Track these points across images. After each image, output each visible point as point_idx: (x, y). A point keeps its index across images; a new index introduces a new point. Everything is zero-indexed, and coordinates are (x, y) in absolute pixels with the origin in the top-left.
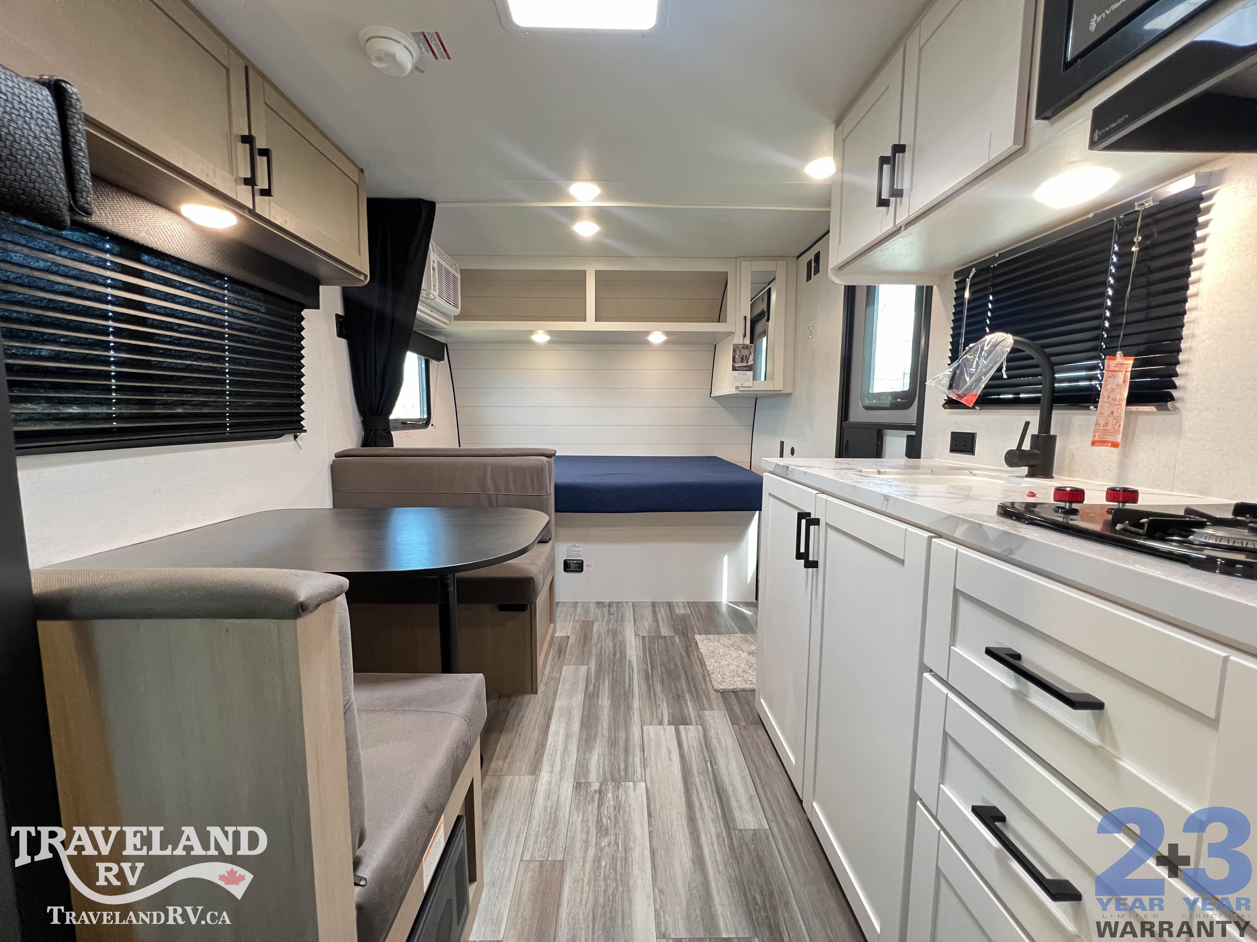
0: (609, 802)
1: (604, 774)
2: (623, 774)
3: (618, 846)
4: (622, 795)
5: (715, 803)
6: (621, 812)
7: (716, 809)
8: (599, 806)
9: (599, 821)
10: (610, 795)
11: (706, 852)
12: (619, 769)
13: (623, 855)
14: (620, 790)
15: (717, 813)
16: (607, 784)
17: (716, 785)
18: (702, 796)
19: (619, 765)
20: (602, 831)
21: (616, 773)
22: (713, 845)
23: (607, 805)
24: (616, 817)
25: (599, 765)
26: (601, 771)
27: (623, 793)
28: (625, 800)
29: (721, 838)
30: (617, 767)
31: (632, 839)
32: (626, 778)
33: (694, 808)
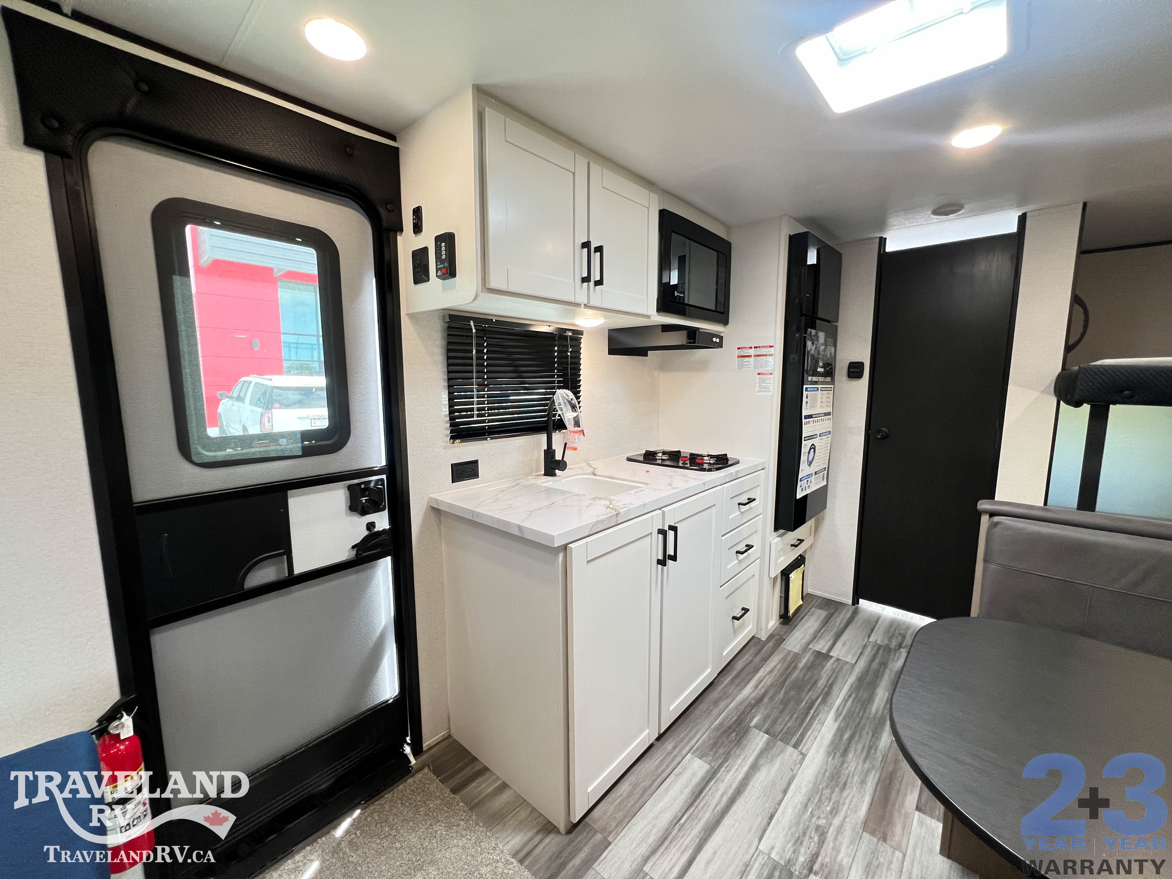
0: (806, 853)
3: (812, 813)
4: (789, 851)
5: (710, 789)
6: (797, 835)
7: (713, 785)
8: (817, 855)
9: (821, 843)
10: (802, 859)
11: (745, 769)
13: (809, 804)
14: (788, 857)
15: (716, 782)
17: (695, 800)
18: (715, 801)
20: (822, 833)
22: (737, 769)
23: (809, 851)
24: (804, 834)
27: (786, 852)
28: (789, 843)
29: (727, 769)
31: (797, 810)
32: (776, 866)
33: (730, 797)
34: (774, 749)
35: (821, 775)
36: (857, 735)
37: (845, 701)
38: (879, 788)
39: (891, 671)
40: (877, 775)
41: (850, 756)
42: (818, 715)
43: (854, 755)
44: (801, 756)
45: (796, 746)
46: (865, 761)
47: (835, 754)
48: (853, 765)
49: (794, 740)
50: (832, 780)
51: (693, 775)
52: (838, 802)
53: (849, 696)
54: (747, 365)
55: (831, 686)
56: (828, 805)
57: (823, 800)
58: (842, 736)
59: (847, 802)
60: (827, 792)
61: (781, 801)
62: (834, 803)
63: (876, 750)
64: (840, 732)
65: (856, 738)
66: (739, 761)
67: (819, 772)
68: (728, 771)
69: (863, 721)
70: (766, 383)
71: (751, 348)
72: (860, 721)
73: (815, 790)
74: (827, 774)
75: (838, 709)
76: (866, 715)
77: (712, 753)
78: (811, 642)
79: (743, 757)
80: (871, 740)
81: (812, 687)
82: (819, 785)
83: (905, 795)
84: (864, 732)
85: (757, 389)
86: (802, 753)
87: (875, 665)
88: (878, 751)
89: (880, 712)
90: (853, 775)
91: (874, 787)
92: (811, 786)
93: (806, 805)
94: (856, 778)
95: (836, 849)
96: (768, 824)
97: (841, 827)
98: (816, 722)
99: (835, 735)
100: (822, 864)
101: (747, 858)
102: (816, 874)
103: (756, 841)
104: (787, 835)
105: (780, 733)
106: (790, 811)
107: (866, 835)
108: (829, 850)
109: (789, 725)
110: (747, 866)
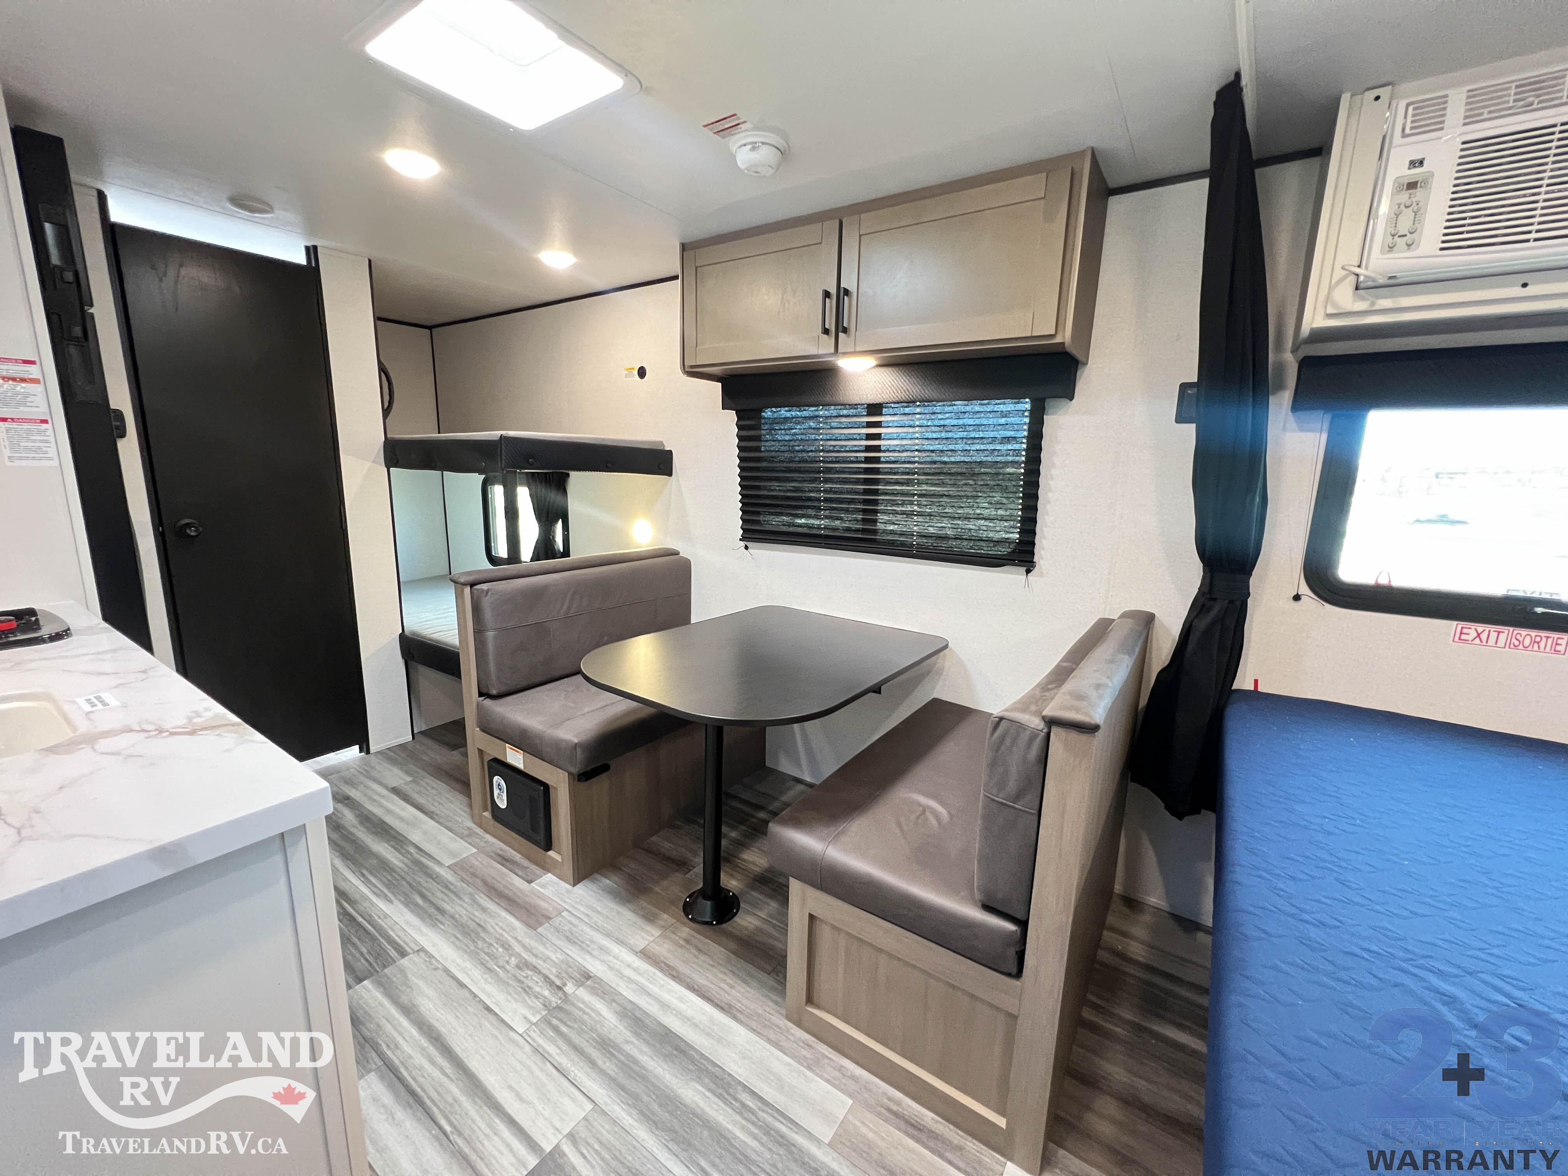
0: (541, 987)
1: (574, 1005)
2: (555, 1022)
3: (499, 967)
4: (534, 1003)
5: (414, 1079)
6: (520, 989)
7: (409, 1072)
8: (546, 978)
9: (535, 969)
10: (546, 993)
11: (405, 1022)
12: (564, 1023)
13: (488, 965)
14: (540, 1006)
15: (406, 1068)
16: (560, 999)
17: (420, 1102)
18: (436, 1074)
19: (570, 1027)
20: (524, 965)
21: (561, 1015)
22: (401, 1034)
23: (540, 984)
24: (520, 981)
25: (591, 1009)
26: (581, 1005)
27: (534, 1005)
28: (525, 1000)
29: (392, 1048)
30: (569, 1023)
31: (490, 980)
32: (546, 1020)
33: (440, 1053)
34: (395, 979)
35: (458, 943)
36: (424, 891)
37: (367, 882)
38: (496, 900)
40: (482, 895)
41: (448, 907)
42: (370, 916)
43: (448, 904)
44: (421, 954)
45: (403, 954)
46: (461, 899)
47: (436, 919)
48: (458, 909)
49: (393, 953)
50: (469, 935)
51: (375, 1098)
52: (498, 939)
53: (363, 875)
56: (497, 950)
57: (490, 951)
58: (416, 905)
59: (501, 931)
60: (480, 944)
61: (473, 993)
62: (497, 943)
63: (452, 884)
64: (409, 904)
65: (427, 894)
66: (389, 1028)
67: (453, 943)
68: (397, 1046)
69: (408, 878)
72: (407, 882)
73: (474, 955)
74: (459, 936)
75: (374, 893)
76: (402, 873)
79: (383, 1022)
80: (435, 882)
82: (469, 948)
83: (513, 885)
84: (423, 883)
86: (418, 951)
88: (455, 883)
89: (406, 861)
90: (473, 915)
91: (493, 903)
92: (466, 957)
93: (489, 969)
94: (477, 914)
95: (546, 959)
96: (496, 1014)
97: (524, 946)
98: (380, 921)
99: (412, 911)
100: (557, 976)
101: (528, 1048)
102: (565, 985)
103: (512, 1034)
104: (515, 999)
105: (371, 964)
106: (489, 988)
107: (540, 930)
108: (545, 965)
109: (364, 951)
110: (537, 1051)
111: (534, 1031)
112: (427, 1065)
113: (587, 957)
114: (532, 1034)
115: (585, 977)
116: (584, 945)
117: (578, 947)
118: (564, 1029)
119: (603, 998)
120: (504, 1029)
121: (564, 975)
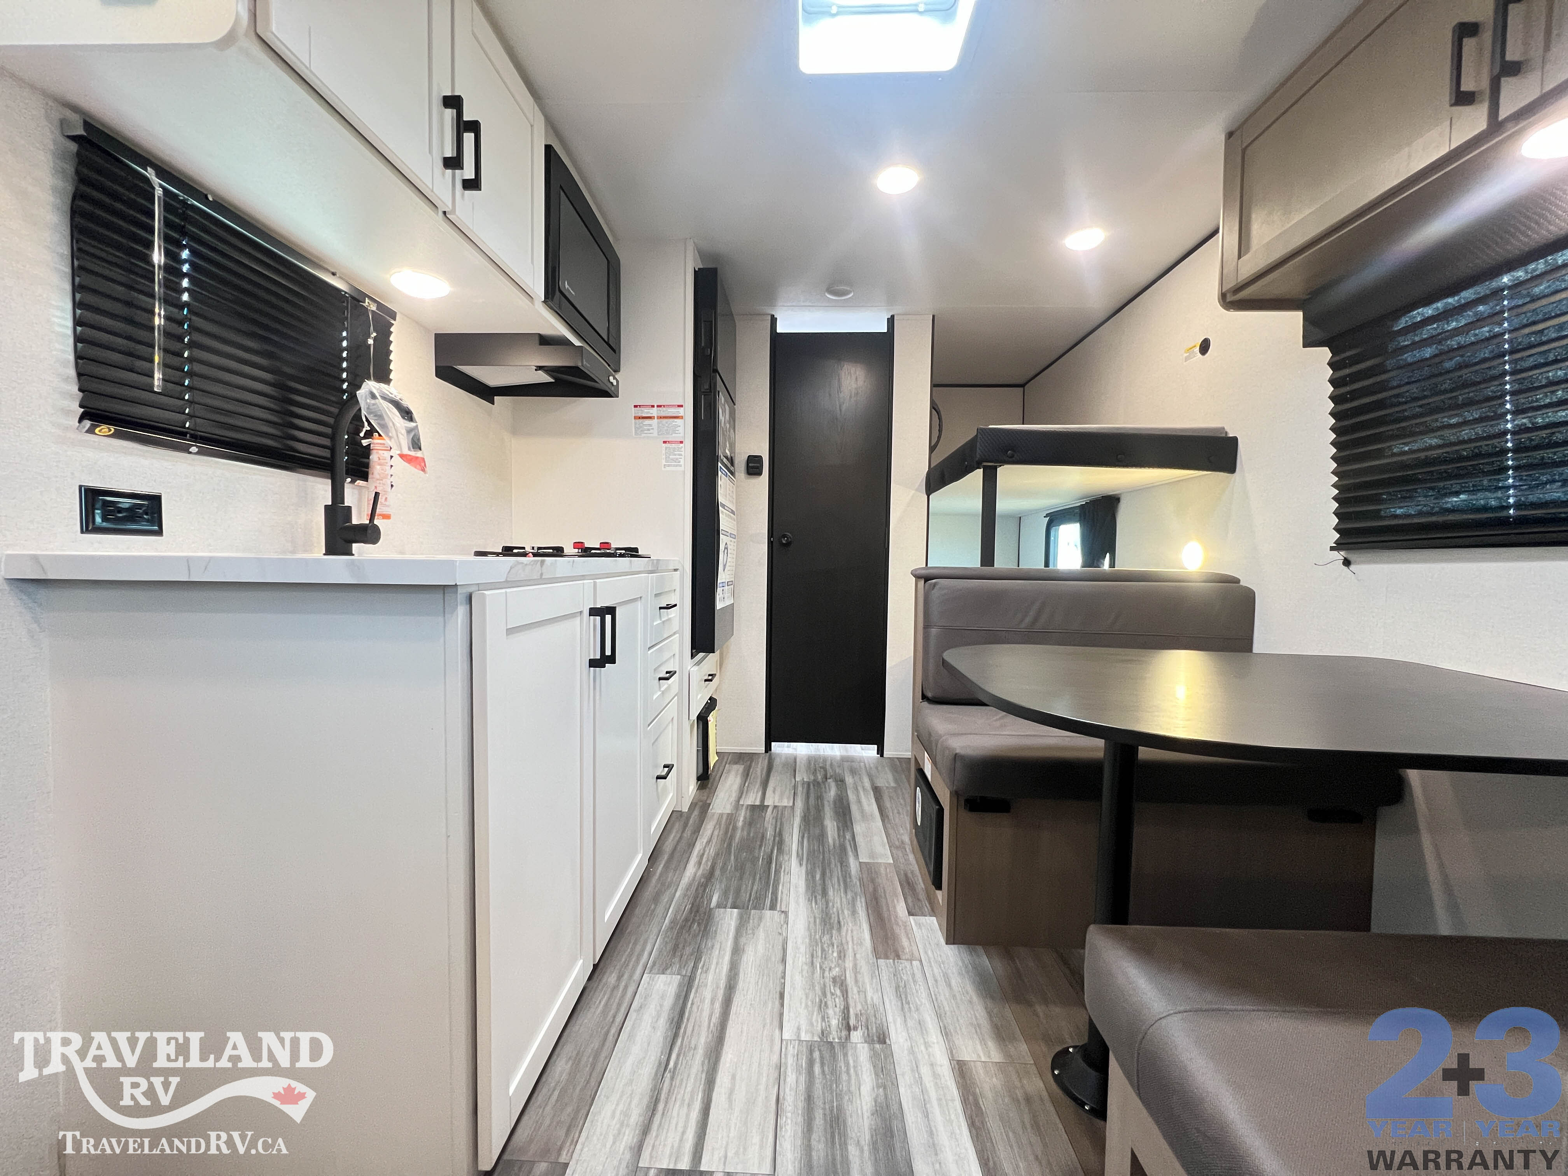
0: (835, 1014)
1: (845, 1055)
2: (816, 1055)
3: (821, 967)
4: (818, 1022)
5: (692, 1004)
6: (817, 1000)
7: (695, 997)
8: (847, 1008)
9: (845, 993)
10: (834, 1022)
11: (727, 959)
12: (822, 1064)
13: (815, 960)
14: (819, 1028)
15: (697, 991)
16: (840, 1038)
17: (678, 1027)
18: (706, 1014)
19: (823, 1071)
20: (840, 982)
21: (827, 1055)
22: (717, 964)
23: (837, 1010)
24: (824, 994)
25: (857, 1075)
26: (851, 1062)
27: (815, 1024)
28: (813, 1014)
29: (705, 969)
30: (826, 1068)
31: (805, 973)
32: (811, 1046)
33: (722, 1000)
34: (751, 921)
35: (812, 925)
36: (828, 871)
37: (801, 843)
38: (870, 911)
39: (828, 801)
40: (863, 900)
41: (831, 893)
42: (780, 867)
43: (834, 891)
44: (783, 915)
45: (773, 907)
46: (846, 892)
47: (816, 897)
48: (838, 900)
49: (768, 902)
50: (825, 925)
51: (663, 997)
52: (842, 944)
53: (803, 837)
54: (649, 430)
55: (780, 834)
56: (833, 952)
57: (827, 949)
58: (813, 877)
59: (849, 939)
60: (826, 938)
61: (785, 972)
62: (838, 946)
63: (850, 877)
64: (810, 875)
65: (828, 874)
66: (716, 952)
67: (809, 923)
68: (707, 971)
69: (826, 855)
70: (675, 455)
71: (653, 406)
72: (824, 857)
73: (813, 942)
74: (818, 921)
75: (798, 854)
76: (826, 850)
77: (677, 960)
78: (740, 798)
79: (717, 946)
80: (842, 871)
81: (762, 842)
82: (815, 935)
83: (895, 907)
84: (833, 866)
85: (664, 462)
86: (783, 912)
87: (812, 801)
88: (853, 878)
89: (837, 842)
90: (843, 911)
91: (865, 912)
92: (807, 940)
93: (812, 963)
94: (846, 912)
95: (862, 992)
96: (782, 1005)
97: (855, 966)
98: (782, 874)
99: (806, 880)
100: (856, 1015)
101: (775, 1058)
102: (856, 1029)
103: (777, 1032)
104: (807, 1006)
105: (749, 901)
106: (798, 979)
107: (881, 962)
108: (856, 996)
109: (755, 888)
110: (780, 1067)
111: (794, 1047)
112: (707, 1001)
113: (899, 1020)
114: (790, 1048)
115: (879, 1038)
116: (906, 1007)
117: (899, 1004)
118: (817, 1069)
119: (877, 1075)
120: (776, 1023)
121: (863, 1019)
